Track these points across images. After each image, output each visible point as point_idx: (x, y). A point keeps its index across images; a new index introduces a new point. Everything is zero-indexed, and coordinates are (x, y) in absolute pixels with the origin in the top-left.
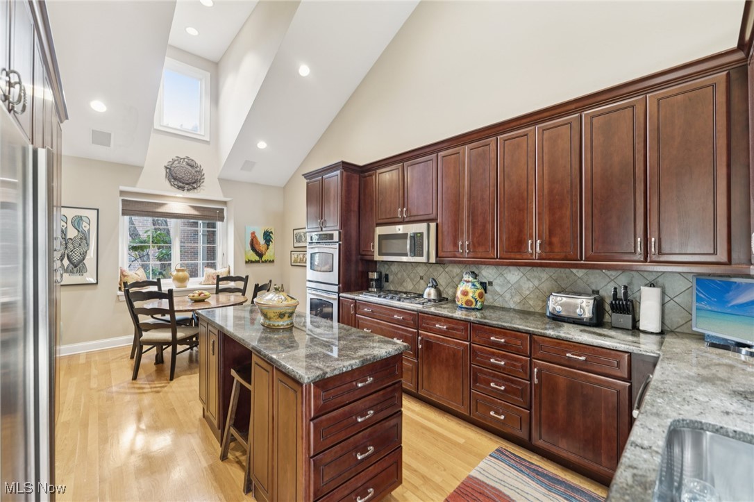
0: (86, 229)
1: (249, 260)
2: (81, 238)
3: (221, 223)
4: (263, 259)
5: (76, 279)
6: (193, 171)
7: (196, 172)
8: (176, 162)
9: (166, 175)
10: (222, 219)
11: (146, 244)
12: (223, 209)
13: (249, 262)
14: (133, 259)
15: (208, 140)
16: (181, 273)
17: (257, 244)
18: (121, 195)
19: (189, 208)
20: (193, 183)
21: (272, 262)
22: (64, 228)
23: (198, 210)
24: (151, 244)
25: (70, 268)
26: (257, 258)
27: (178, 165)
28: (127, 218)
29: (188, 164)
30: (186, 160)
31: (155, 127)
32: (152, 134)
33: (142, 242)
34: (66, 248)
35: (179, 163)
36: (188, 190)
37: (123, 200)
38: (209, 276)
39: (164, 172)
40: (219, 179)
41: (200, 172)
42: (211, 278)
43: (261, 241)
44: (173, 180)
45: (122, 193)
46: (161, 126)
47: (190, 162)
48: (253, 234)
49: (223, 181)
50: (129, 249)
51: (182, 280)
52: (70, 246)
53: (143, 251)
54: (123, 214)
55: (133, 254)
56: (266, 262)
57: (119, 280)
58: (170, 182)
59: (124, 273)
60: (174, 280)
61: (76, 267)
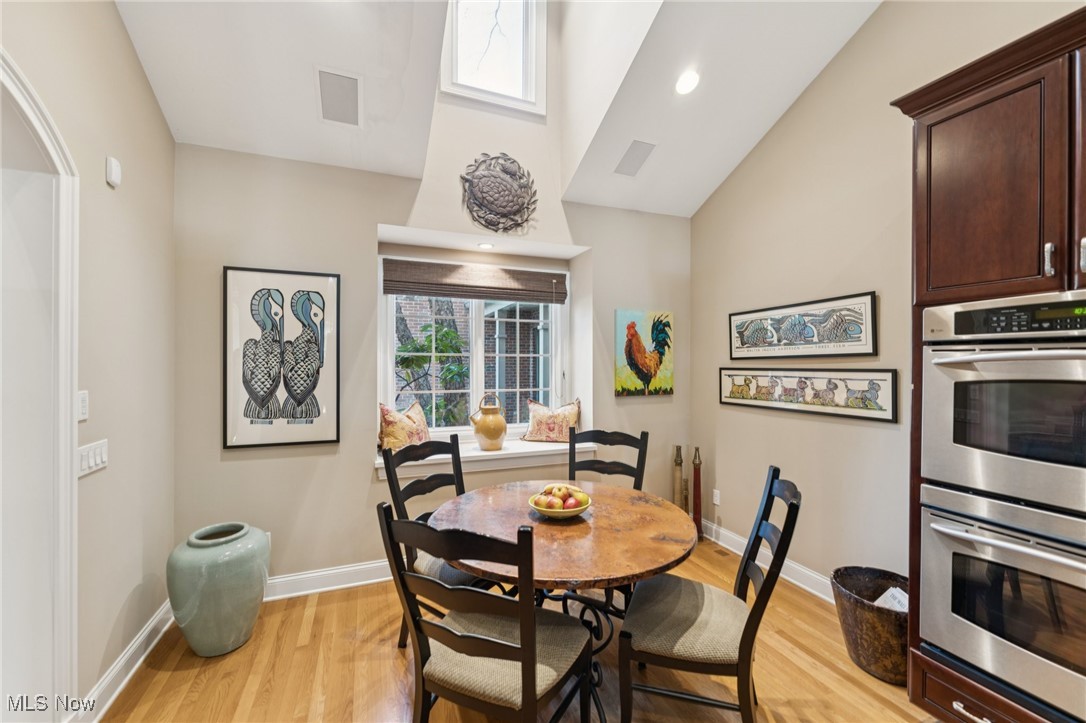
0: (317, 321)
1: (624, 390)
2: (309, 341)
3: (558, 305)
4: (652, 387)
5: (299, 431)
6: (515, 186)
7: (521, 187)
8: (483, 167)
9: (464, 196)
10: (561, 297)
11: (425, 354)
12: (564, 276)
13: (623, 393)
14: (403, 383)
15: (543, 113)
16: (491, 418)
17: (639, 352)
18: (380, 252)
19: (504, 275)
20: (515, 214)
21: (668, 392)
22: (277, 318)
23: (518, 280)
24: (434, 354)
25: (289, 407)
26: (639, 385)
27: (486, 173)
28: (392, 298)
29: (505, 171)
30: (501, 161)
31: (443, 89)
32: (436, 104)
33: (418, 351)
34: (282, 362)
35: (488, 169)
36: (506, 229)
37: (384, 260)
38: (540, 423)
39: (458, 190)
40: (565, 203)
41: (526, 187)
42: (544, 427)
43: (647, 342)
44: (476, 208)
45: (383, 246)
46: (454, 84)
47: (508, 164)
48: (631, 327)
49: (573, 207)
50: (397, 363)
51: (493, 434)
52: (289, 357)
53: (420, 366)
54: (387, 290)
55: (404, 373)
56: (657, 392)
57: (379, 430)
58: (471, 212)
59: (388, 417)
60: (478, 431)
61: (299, 403)
